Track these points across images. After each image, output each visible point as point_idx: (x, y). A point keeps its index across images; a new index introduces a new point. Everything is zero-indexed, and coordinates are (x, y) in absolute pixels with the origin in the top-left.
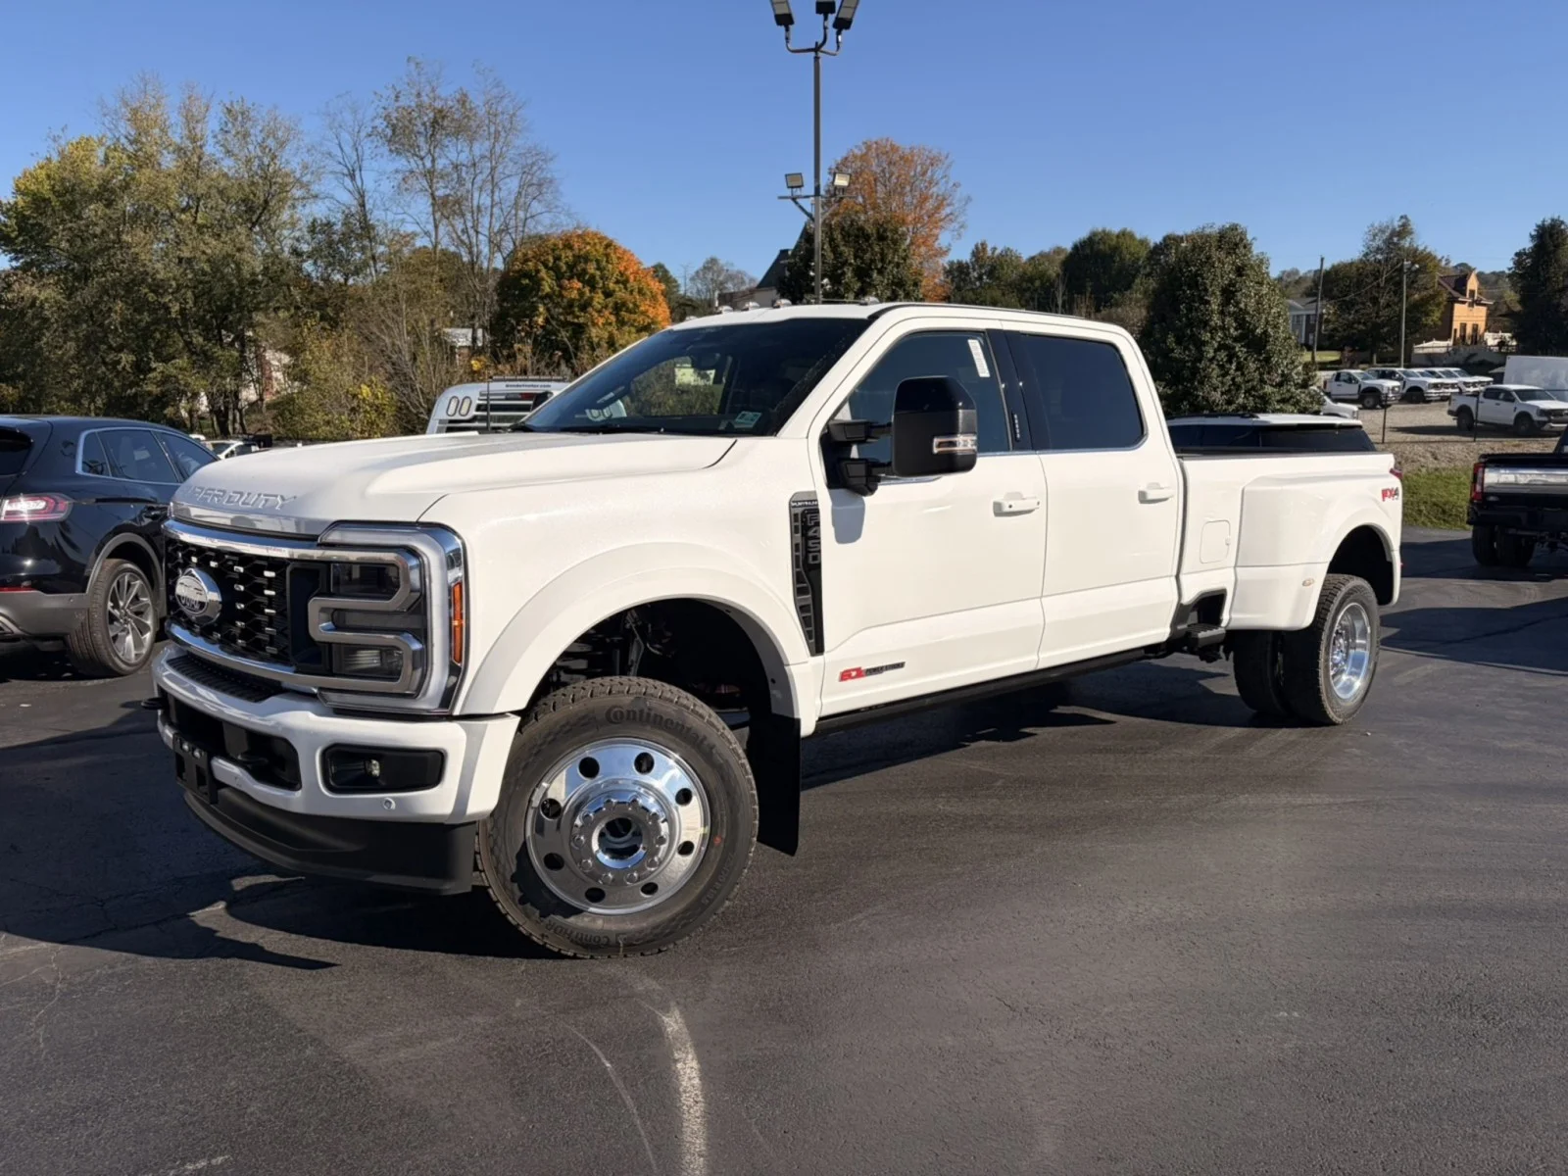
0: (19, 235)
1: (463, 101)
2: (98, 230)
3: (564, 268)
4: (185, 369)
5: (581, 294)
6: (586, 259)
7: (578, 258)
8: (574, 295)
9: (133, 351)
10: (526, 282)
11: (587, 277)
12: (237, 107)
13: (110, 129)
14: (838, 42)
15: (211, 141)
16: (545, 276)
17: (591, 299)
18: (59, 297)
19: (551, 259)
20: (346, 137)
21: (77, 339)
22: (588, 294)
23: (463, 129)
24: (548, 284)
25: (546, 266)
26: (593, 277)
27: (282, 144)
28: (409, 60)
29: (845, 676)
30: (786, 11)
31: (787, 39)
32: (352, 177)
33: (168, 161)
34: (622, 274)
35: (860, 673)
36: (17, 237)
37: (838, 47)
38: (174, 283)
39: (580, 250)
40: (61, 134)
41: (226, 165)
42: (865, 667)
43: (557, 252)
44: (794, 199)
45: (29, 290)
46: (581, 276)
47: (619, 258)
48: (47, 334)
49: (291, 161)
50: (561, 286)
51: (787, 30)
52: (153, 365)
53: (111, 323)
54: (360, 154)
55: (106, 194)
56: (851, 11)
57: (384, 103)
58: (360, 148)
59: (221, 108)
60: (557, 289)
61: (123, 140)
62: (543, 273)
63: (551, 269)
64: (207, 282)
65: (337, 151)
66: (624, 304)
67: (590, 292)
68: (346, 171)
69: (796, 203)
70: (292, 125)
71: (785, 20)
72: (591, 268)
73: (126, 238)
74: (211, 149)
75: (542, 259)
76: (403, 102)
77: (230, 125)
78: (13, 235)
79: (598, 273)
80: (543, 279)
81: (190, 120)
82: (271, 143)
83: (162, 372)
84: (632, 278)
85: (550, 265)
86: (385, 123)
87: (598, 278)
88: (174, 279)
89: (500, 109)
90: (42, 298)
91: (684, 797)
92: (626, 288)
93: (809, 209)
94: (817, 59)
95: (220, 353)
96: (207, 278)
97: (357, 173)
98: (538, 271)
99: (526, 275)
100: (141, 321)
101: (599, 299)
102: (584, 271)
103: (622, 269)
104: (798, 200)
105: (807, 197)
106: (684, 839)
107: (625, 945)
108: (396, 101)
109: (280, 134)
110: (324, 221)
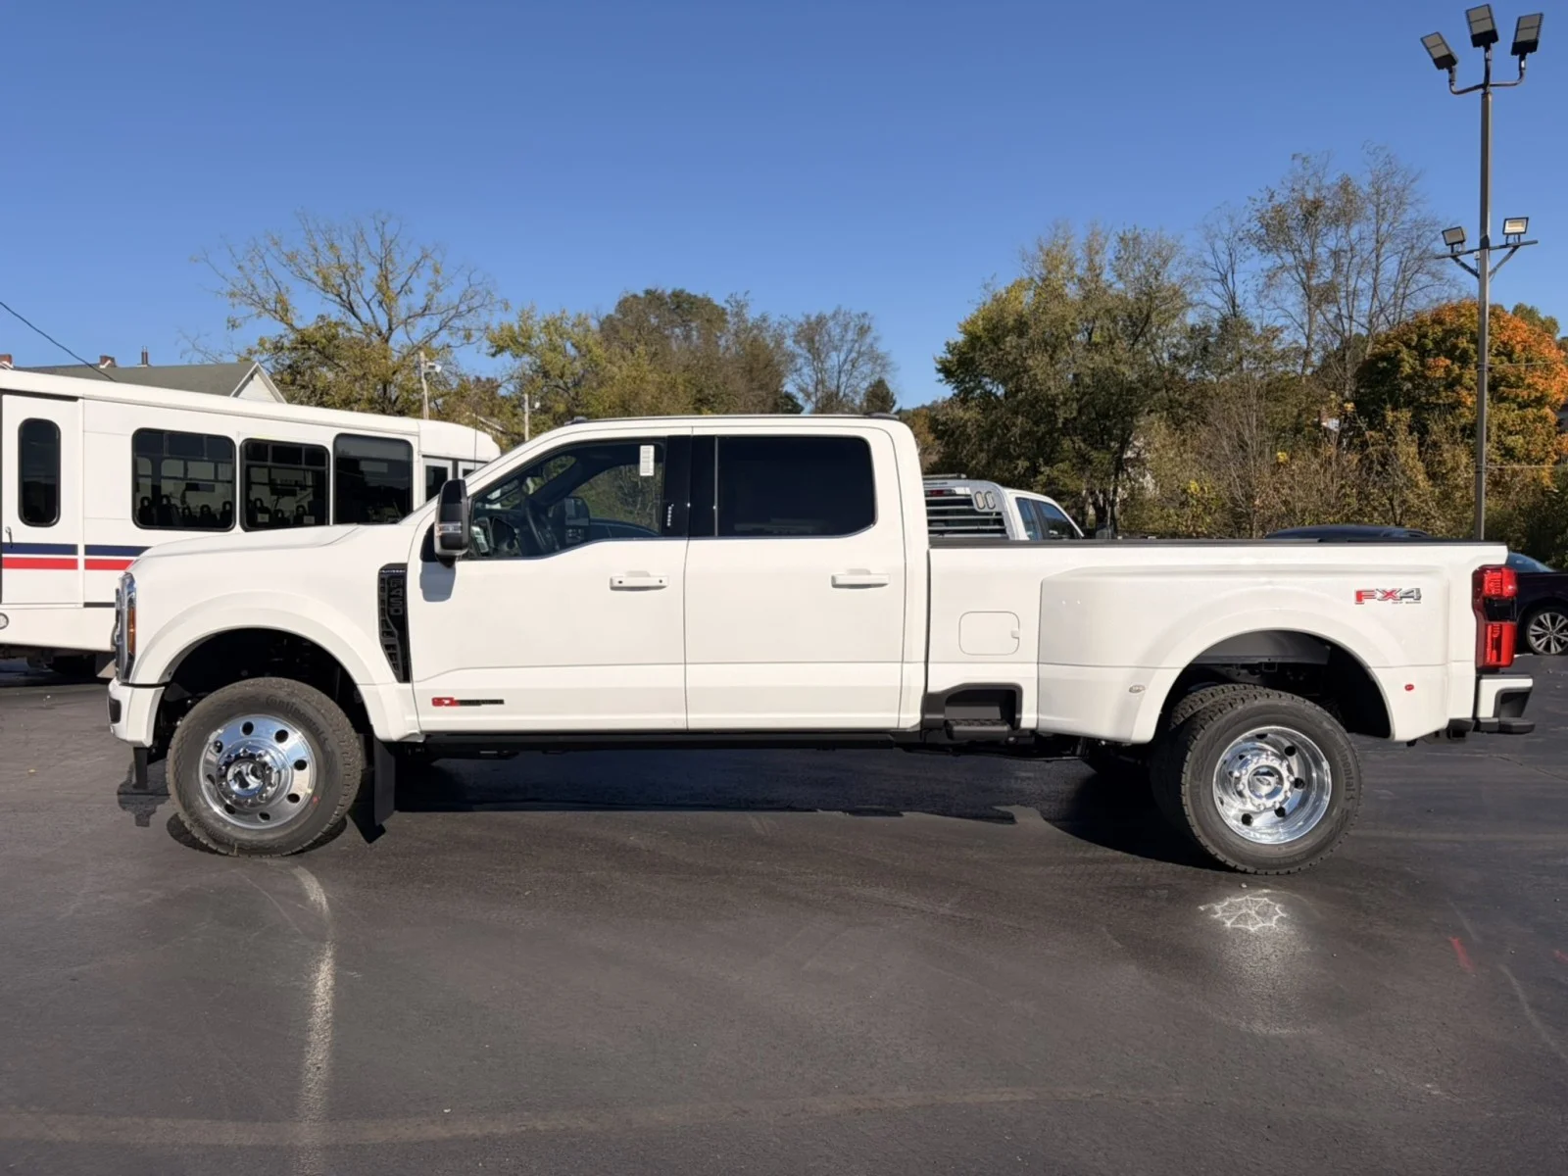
0: (958, 368)
1: (1345, 186)
2: (1011, 358)
3: (1430, 345)
4: (1066, 472)
5: (1448, 370)
6: (1458, 332)
7: (1447, 333)
8: (1440, 373)
9: (1028, 459)
10: (1382, 365)
11: (1458, 353)
12: (1129, 235)
13: (1027, 272)
14: (1520, 68)
15: (1107, 269)
16: (1406, 357)
17: (1461, 376)
18: (979, 417)
19: (1415, 338)
20: (1220, 245)
21: (988, 451)
22: (1457, 371)
23: (1344, 216)
24: (1408, 363)
25: (1408, 345)
26: (1465, 351)
27: (1165, 262)
28: (1294, 157)
29: (438, 702)
30: (1446, 52)
31: (1450, 81)
32: (1223, 280)
33: (1072, 292)
34: (1505, 344)
35: (453, 702)
36: (956, 371)
37: (1521, 75)
38: (1061, 397)
39: (1451, 324)
40: (990, 282)
41: (1118, 287)
42: (456, 698)
43: (1424, 329)
44: (1455, 258)
45: (960, 413)
46: (1449, 355)
47: (1501, 327)
48: (968, 448)
49: (1172, 276)
50: (1423, 365)
51: (1451, 72)
52: (1042, 469)
53: (1012, 436)
54: (1233, 259)
55: (1021, 327)
56: (1535, 30)
57: (1258, 205)
58: (1233, 255)
59: (1116, 237)
60: (1419, 368)
61: (1036, 279)
62: (1405, 354)
63: (1415, 348)
64: (1092, 393)
65: (1210, 259)
66: (1504, 378)
67: (1460, 368)
68: (1218, 277)
69: (1457, 260)
70: (1175, 243)
71: (1446, 62)
72: (1463, 343)
73: (1030, 362)
74: (1108, 276)
75: (1405, 338)
76: (1279, 199)
77: (1123, 252)
78: (953, 369)
79: (1472, 346)
80: (1403, 360)
81: (1091, 252)
82: (1157, 262)
83: (1048, 476)
84: (1519, 348)
85: (1413, 344)
86: (1259, 225)
87: (1471, 352)
88: (1063, 393)
89: (1384, 188)
90: (966, 418)
91: (300, 765)
92: (1510, 361)
93: (1473, 265)
94: (1485, 95)
95: (1095, 455)
96: (1090, 390)
97: (1229, 276)
98: (1398, 352)
99: (1383, 357)
100: (1038, 432)
101: (1469, 375)
102: (1455, 347)
103: (1505, 339)
104: (1460, 258)
105: (1471, 252)
106: (292, 791)
107: (238, 848)
108: (1270, 201)
109: (1164, 253)
110: (1202, 326)
